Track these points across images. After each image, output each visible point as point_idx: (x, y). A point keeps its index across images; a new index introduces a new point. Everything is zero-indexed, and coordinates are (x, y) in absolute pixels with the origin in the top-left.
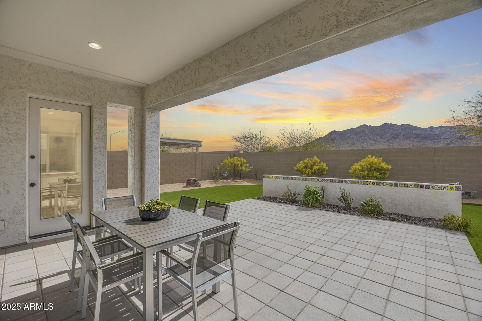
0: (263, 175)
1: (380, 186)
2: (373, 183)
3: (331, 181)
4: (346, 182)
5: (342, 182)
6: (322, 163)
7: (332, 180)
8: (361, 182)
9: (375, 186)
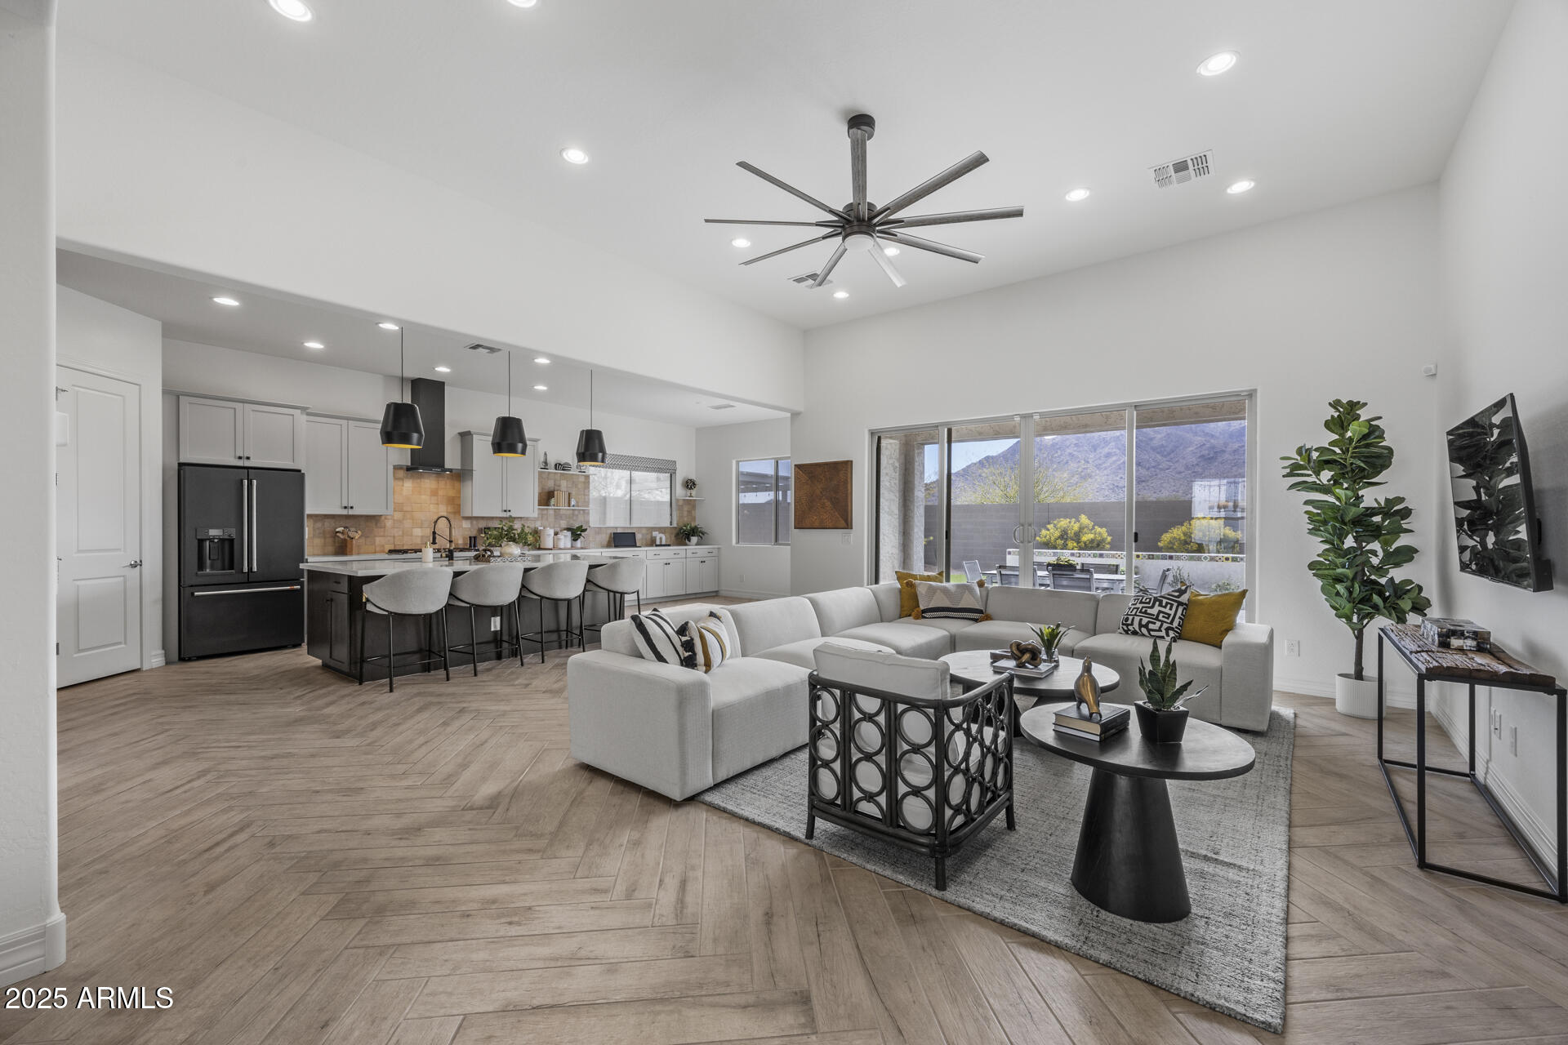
0: (1008, 550)
1: (1237, 563)
2: (1227, 559)
3: (1151, 557)
4: (1178, 558)
5: (1171, 558)
6: (1098, 529)
7: (1153, 555)
8: (1205, 558)
9: (1230, 562)
